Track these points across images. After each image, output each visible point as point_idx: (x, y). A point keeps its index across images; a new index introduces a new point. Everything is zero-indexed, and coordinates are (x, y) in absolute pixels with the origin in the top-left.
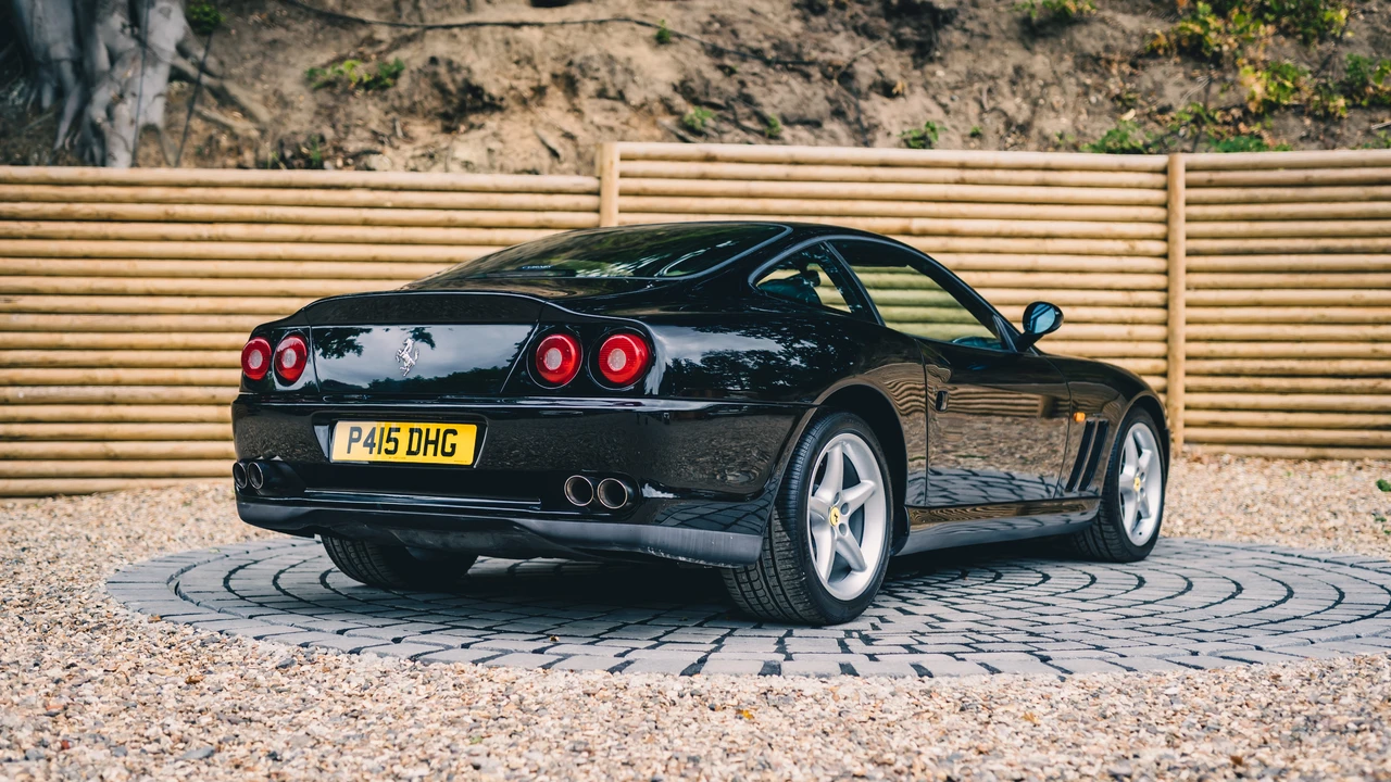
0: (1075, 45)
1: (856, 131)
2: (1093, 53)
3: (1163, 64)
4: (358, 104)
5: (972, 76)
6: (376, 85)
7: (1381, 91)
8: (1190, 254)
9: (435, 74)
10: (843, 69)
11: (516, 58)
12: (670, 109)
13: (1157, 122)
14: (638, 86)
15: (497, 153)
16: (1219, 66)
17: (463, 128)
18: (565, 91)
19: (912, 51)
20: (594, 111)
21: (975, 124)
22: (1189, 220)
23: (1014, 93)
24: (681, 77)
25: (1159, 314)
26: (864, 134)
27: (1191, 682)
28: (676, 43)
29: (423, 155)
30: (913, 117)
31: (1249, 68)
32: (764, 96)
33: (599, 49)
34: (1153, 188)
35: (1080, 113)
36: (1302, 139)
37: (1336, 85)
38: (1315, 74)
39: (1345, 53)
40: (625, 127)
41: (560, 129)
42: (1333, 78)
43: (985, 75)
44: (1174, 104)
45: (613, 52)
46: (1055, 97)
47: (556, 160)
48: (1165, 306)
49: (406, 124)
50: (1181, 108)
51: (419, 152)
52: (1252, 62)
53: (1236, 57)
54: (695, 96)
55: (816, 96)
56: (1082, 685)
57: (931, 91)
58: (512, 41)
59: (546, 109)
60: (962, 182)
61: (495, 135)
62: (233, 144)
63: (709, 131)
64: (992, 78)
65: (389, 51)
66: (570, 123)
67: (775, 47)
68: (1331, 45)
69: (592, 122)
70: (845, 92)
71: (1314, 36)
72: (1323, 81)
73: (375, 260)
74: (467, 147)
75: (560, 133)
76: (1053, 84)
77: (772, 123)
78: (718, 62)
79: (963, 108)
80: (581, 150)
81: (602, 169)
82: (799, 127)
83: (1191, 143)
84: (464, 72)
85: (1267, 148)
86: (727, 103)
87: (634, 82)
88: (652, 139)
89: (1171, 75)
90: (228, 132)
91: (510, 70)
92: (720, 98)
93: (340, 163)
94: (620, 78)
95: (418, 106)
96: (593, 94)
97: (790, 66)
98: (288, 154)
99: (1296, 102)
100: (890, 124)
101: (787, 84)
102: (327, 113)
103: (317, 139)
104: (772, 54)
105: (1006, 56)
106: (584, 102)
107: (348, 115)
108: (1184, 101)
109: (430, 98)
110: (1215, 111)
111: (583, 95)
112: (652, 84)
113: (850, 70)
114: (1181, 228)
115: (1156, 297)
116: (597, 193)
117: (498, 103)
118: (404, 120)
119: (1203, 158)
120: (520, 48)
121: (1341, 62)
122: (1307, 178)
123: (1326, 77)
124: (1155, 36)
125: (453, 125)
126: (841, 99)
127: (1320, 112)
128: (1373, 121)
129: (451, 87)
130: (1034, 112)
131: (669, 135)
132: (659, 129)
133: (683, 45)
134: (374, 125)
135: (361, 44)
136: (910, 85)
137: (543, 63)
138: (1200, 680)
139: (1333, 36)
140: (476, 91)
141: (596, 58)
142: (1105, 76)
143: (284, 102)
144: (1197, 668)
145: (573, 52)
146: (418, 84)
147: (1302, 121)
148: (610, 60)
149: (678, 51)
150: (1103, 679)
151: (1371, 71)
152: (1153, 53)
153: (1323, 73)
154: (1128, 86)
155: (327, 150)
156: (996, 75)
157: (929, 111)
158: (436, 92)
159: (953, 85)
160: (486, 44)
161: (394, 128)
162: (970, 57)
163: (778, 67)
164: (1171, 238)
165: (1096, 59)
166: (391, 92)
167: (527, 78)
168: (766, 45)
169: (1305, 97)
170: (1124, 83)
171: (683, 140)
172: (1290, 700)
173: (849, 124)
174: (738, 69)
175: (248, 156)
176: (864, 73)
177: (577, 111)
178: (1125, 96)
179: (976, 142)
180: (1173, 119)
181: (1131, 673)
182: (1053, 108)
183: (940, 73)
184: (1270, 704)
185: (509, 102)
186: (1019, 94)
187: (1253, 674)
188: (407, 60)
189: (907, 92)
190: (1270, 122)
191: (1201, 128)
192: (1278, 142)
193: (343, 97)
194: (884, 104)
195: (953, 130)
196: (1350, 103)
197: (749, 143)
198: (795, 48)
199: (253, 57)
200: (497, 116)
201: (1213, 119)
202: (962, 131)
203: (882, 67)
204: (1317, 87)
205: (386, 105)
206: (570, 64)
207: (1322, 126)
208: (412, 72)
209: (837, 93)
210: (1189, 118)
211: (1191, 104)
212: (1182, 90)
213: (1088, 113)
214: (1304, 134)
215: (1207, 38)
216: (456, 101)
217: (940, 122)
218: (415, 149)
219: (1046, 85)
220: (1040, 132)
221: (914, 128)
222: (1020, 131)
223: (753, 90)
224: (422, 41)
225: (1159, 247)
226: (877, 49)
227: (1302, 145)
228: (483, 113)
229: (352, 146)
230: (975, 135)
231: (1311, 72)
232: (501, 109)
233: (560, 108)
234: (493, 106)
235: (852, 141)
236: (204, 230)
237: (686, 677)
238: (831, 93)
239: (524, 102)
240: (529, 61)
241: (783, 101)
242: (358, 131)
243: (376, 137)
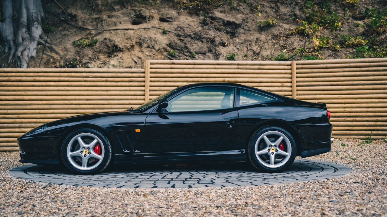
0: (272, 32)
1: (215, 55)
2: (276, 34)
3: (294, 37)
4: (86, 50)
5: (245, 41)
6: (91, 45)
7: (350, 43)
8: (297, 86)
9: (106, 42)
10: (212, 39)
11: (127, 38)
12: (166, 50)
13: (291, 52)
15: (121, 62)
16: (308, 37)
17: (113, 56)
18: (139, 46)
19: (230, 34)
20: (146, 51)
21: (246, 53)
22: (297, 77)
23: (256, 45)
24: (169, 42)
26: (217, 56)
27: (252, 188)
28: (168, 34)
29: (102, 63)
30: (230, 52)
31: (315, 38)
32: (191, 47)
33: (148, 35)
34: (288, 69)
35: (272, 50)
36: (328, 56)
37: (338, 42)
38: (333, 39)
39: (341, 33)
40: (154, 55)
41: (137, 56)
42: (338, 40)
43: (249, 40)
44: (296, 47)
45: (151, 36)
46: (266, 46)
47: (136, 64)
49: (98, 55)
50: (298, 49)
51: (101, 63)
52: (317, 36)
53: (313, 35)
54: (173, 47)
55: (204, 46)
58: (126, 34)
59: (134, 51)
60: (238, 69)
61: (121, 58)
62: (54, 61)
63: (177, 57)
64: (251, 41)
65: (94, 36)
66: (140, 55)
67: (194, 34)
68: (338, 32)
69: (146, 54)
70: (212, 45)
71: (334, 29)
72: (335, 41)
73: (87, 91)
74: (114, 61)
76: (266, 43)
77: (193, 54)
78: (179, 38)
79: (243, 49)
80: (143, 61)
81: (145, 67)
82: (200, 55)
83: (300, 58)
84: (113, 42)
85: (319, 59)
86: (181, 49)
87: (157, 44)
88: (161, 58)
89: (296, 40)
90: (52, 58)
91: (125, 41)
92: (179, 47)
93: (81, 66)
94: (153, 43)
95: (101, 51)
96: (146, 47)
97: (198, 39)
98: (68, 63)
99: (327, 47)
100: (224, 53)
101: (197, 43)
102: (78, 53)
103: (75, 60)
104: (193, 36)
105: (254, 35)
106: (143, 49)
107: (83, 53)
108: (299, 47)
109: (104, 49)
110: (306, 49)
111: (143, 47)
112: (161, 44)
113: (214, 40)
114: (295, 80)
116: (144, 73)
119: (300, 62)
120: (128, 35)
121: (340, 36)
122: (327, 67)
123: (336, 40)
124: (292, 30)
125: (110, 56)
126: (211, 47)
127: (334, 49)
128: (347, 51)
129: (110, 46)
130: (261, 50)
131: (166, 58)
132: (163, 56)
133: (170, 34)
134: (90, 56)
135: (87, 35)
136: (229, 43)
137: (134, 39)
138: (254, 188)
139: (338, 30)
140: (116, 47)
141: (147, 38)
142: (279, 40)
143: (66, 50)
144: (256, 185)
145: (141, 36)
146: (102, 45)
147: (329, 52)
148: (150, 38)
149: (169, 36)
151: (347, 39)
152: (292, 34)
155: (78, 62)
157: (234, 50)
158: (106, 47)
159: (240, 43)
160: (119, 34)
161: (95, 56)
162: (245, 36)
163: (195, 39)
164: (293, 82)
165: (277, 36)
166: (94, 47)
167: (129, 43)
168: (192, 33)
169: (330, 45)
170: (284, 42)
171: (170, 59)
173: (213, 53)
174: (184, 40)
175: (58, 64)
176: (217, 40)
177: (142, 51)
178: (284, 46)
179: (246, 58)
180: (296, 51)
181: (239, 187)
182: (265, 49)
183: (237, 40)
185: (125, 49)
186: (257, 45)
188: (99, 39)
189: (228, 45)
190: (320, 52)
191: (304, 54)
192: (322, 57)
193: (82, 49)
194: (222, 48)
195: (240, 55)
196: (341, 46)
198: (199, 34)
199: (59, 38)
200: (122, 53)
201: (306, 51)
202: (242, 55)
203: (222, 39)
204: (333, 42)
205: (93, 51)
206: (140, 39)
207: (334, 53)
208: (100, 42)
209: (210, 45)
210: (299, 51)
211: (301, 47)
212: (299, 44)
213: (274, 50)
215: (305, 30)
216: (111, 49)
217: (237, 53)
218: (100, 62)
220: (262, 55)
221: (230, 54)
222: (257, 55)
223: (188, 45)
224: (103, 34)
225: (290, 84)
226: (221, 34)
227: (328, 58)
228: (118, 52)
229: (84, 61)
230: (245, 56)
232: (122, 51)
233: (138, 51)
234: (121, 50)
235: (214, 58)
236: (44, 84)
238: (208, 46)
239: (128, 49)
240: (130, 38)
241: (195, 48)
242: (86, 57)
243: (90, 59)
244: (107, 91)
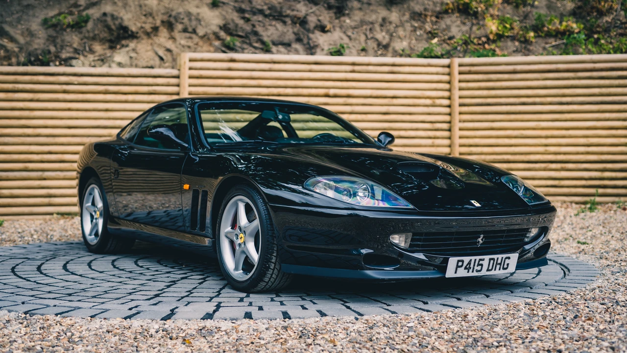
0: (411, 8)
1: (307, 48)
2: (419, 11)
3: (450, 17)
4: (68, 35)
5: (363, 22)
6: (78, 26)
7: (551, 29)
8: (460, 105)
9: (106, 21)
10: (301, 19)
11: (144, 13)
12: (218, 38)
13: (447, 44)
14: (203, 27)
15: (134, 58)
16: (476, 18)
17: (118, 47)
18: (167, 29)
19: (335, 10)
20: (181, 39)
21: (364, 45)
22: (460, 89)
23: (382, 30)
24: (223, 22)
25: (447, 134)
26: (311, 49)
27: (423, 319)
28: (222, 7)
29: (98, 60)
30: (335, 41)
31: (490, 18)
32: (264, 31)
33: (184, 9)
34: (443, 74)
35: (412, 40)
36: (514, 51)
37: (530, 27)
38: (521, 22)
39: (534, 11)
40: (196, 46)
41: (165, 47)
42: (529, 23)
43: (369, 22)
44: (455, 35)
45: (190, 10)
46: (401, 32)
47: (162, 62)
48: (450, 130)
49: (91, 45)
50: (458, 37)
51: (96, 58)
52: (492, 16)
53: (484, 13)
54: (231, 31)
55: (288, 32)
56: (366, 322)
57: (343, 30)
58: (143, 5)
59: (158, 38)
60: (353, 71)
61: (134, 50)
62: (7, 54)
63: (237, 49)
64: (372, 23)
65: (84, 10)
66: (170, 44)
67: (269, 8)
68: (529, 8)
69: (180, 44)
70: (302, 30)
71: (521, 4)
72: (524, 25)
74: (120, 56)
75: (164, 49)
76: (400, 26)
77: (267, 44)
78: (242, 15)
79: (358, 37)
80: (175, 57)
81: (180, 66)
82: (280, 46)
83: (463, 53)
84: (119, 20)
85: (498, 56)
86: (246, 35)
87: (200, 24)
88: (209, 51)
89: (455, 22)
90: (4, 49)
91: (142, 19)
92: (243, 32)
93: (57, 63)
94: (194, 23)
95: (97, 37)
96: (181, 30)
97: (277, 17)
98: (33, 59)
99: (511, 34)
100: (324, 45)
101: (275, 26)
102: (52, 40)
103: (47, 52)
104: (267, 12)
105: (379, 13)
106: (176, 34)
107: (63, 41)
108: (460, 34)
109: (103, 33)
110: (474, 38)
111: (176, 31)
112: (209, 25)
113: (305, 20)
114: (457, 93)
115: (445, 126)
116: (178, 77)
117: (135, 35)
118: (91, 43)
119: (467, 60)
120: (147, 8)
121: (533, 16)
122: (514, 70)
123: (525, 23)
124: (447, 4)
125: (114, 45)
126: (301, 33)
127: (522, 39)
128: (547, 43)
129: (113, 27)
130: (391, 39)
131: (217, 50)
132: (212, 47)
133: (225, 7)
134: (75, 46)
135: (71, 7)
136: (334, 27)
137: (158, 15)
138: (427, 318)
139: (529, 4)
140: (125, 29)
141: (183, 13)
142: (424, 22)
143: (31, 34)
144: (428, 311)
145: (172, 10)
146: (97, 26)
147: (515, 44)
148: (189, 14)
149: (223, 10)
150: (378, 318)
151: (546, 20)
152: (446, 12)
153: (525, 21)
154: (435, 27)
155: (51, 57)
156: (374, 22)
157: (342, 39)
158: (106, 29)
159: (353, 26)
160: (130, 6)
161: (85, 47)
162: (362, 13)
163: (271, 18)
164: (452, 98)
165: (420, 15)
166: (84, 30)
167: (149, 23)
168: (265, 7)
169: (516, 32)
170: (433, 25)
171: (224, 52)
172: (468, 329)
173: (304, 45)
174: (251, 19)
175: (14, 60)
176: (312, 21)
177: (173, 38)
178: (433, 32)
179: (363, 53)
180: (455, 42)
181: (394, 315)
182: (399, 37)
183: (348, 21)
184: (458, 331)
185: (141, 34)
186: (384, 31)
187: (455, 314)
188: (92, 14)
189: (332, 30)
190: (499, 44)
191: (467, 47)
192: (503, 53)
193: (61, 32)
194: (321, 36)
195: (353, 48)
196: (536, 35)
197: (256, 53)
198: (279, 9)
199: (17, 13)
200: (135, 41)
201: (472, 42)
202: (358, 48)
203: (320, 18)
204: (521, 27)
205: (81, 36)
206: (170, 16)
207: (523, 45)
208: (94, 20)
209: (299, 30)
210: (461, 42)
211: (464, 35)
212: (459, 29)
213: (416, 40)
214: (515, 49)
215: (471, 5)
216: (115, 34)
217: (347, 44)
218: (95, 57)
219: (397, 26)
220: (394, 49)
221: (334, 47)
222: (384, 48)
223: (259, 29)
224: (99, 5)
225: (446, 102)
226: (318, 9)
227: (514, 54)
228: (128, 40)
229: (64, 55)
230: (363, 50)
231: (519, 21)
232: (137, 38)
233: (165, 37)
234: (133, 36)
235: (305, 53)
237: (162, 321)
238: (295, 30)
239: (148, 35)
240: (151, 14)
241: (272, 34)
242: (68, 48)
243: (76, 51)
244: (107, 110)
